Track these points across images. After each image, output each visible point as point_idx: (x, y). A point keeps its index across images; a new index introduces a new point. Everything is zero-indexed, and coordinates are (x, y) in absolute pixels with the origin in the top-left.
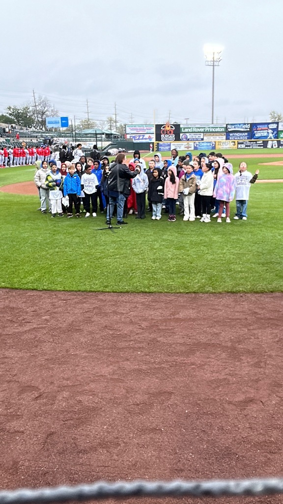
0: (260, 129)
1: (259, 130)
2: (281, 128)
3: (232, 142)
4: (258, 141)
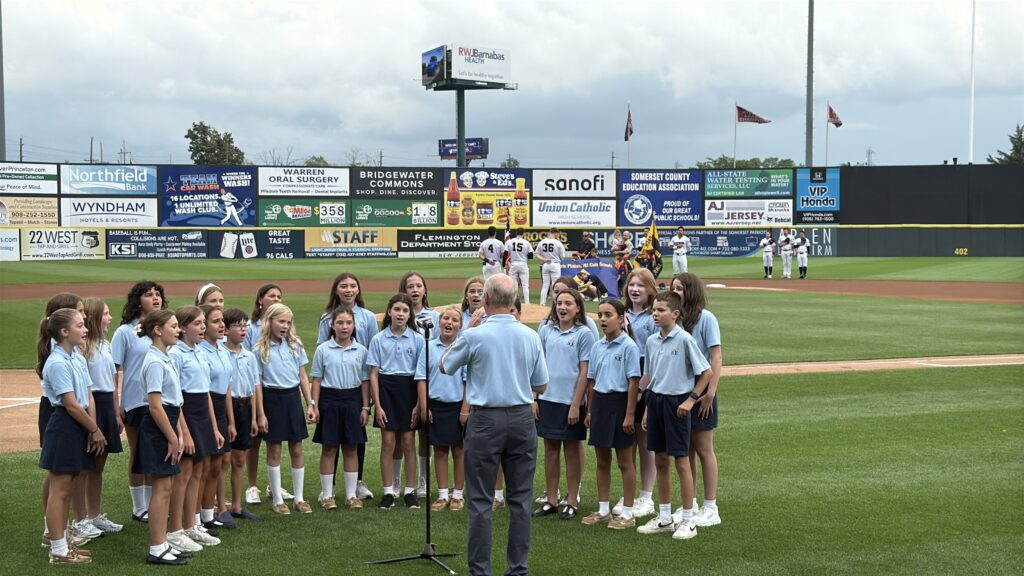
0: (193, 187)
1: (185, 193)
2: (265, 187)
3: (84, 233)
4: (187, 232)
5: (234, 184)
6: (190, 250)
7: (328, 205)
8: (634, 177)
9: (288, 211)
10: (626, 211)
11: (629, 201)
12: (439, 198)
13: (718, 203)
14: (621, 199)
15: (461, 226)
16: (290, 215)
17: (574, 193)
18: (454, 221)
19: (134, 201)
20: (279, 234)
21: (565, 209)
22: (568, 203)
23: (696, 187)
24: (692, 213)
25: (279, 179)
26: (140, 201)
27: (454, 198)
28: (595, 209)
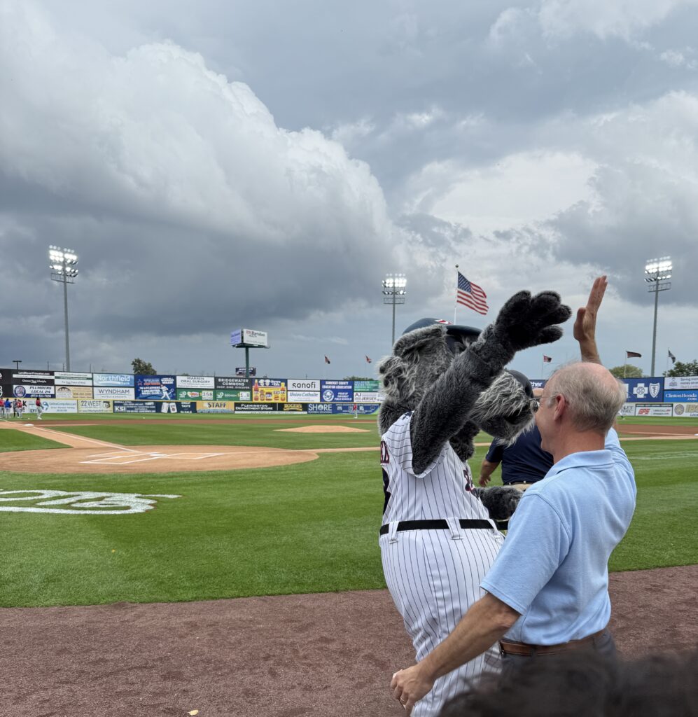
0: (149, 384)
1: (145, 386)
2: (180, 384)
3: (104, 402)
4: (147, 402)
5: (167, 383)
6: (149, 409)
7: (206, 392)
8: (327, 383)
9: (189, 394)
10: (324, 396)
11: (325, 392)
12: (250, 390)
13: (359, 393)
14: (322, 391)
15: (259, 401)
16: (190, 396)
17: (304, 389)
18: (257, 399)
19: (124, 389)
20: (186, 403)
21: (300, 395)
22: (301, 393)
23: (350, 387)
24: (349, 397)
25: (185, 381)
26: (127, 389)
27: (257, 390)
28: (312, 395)
